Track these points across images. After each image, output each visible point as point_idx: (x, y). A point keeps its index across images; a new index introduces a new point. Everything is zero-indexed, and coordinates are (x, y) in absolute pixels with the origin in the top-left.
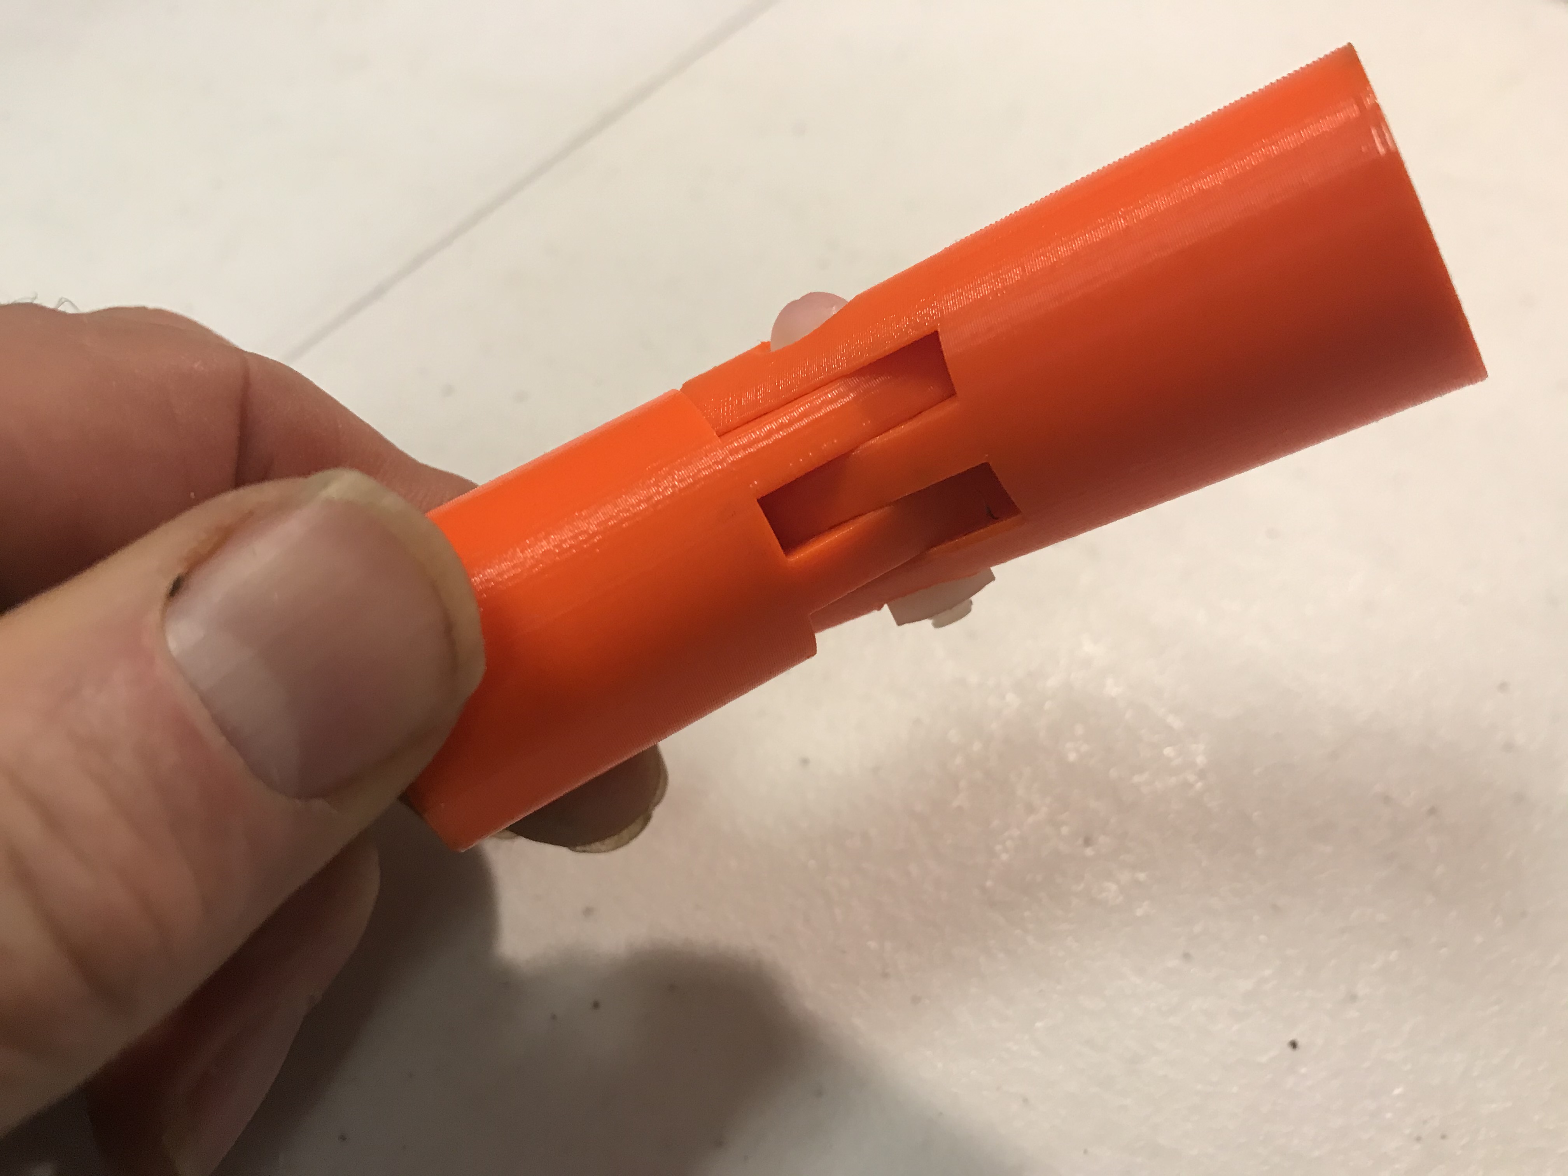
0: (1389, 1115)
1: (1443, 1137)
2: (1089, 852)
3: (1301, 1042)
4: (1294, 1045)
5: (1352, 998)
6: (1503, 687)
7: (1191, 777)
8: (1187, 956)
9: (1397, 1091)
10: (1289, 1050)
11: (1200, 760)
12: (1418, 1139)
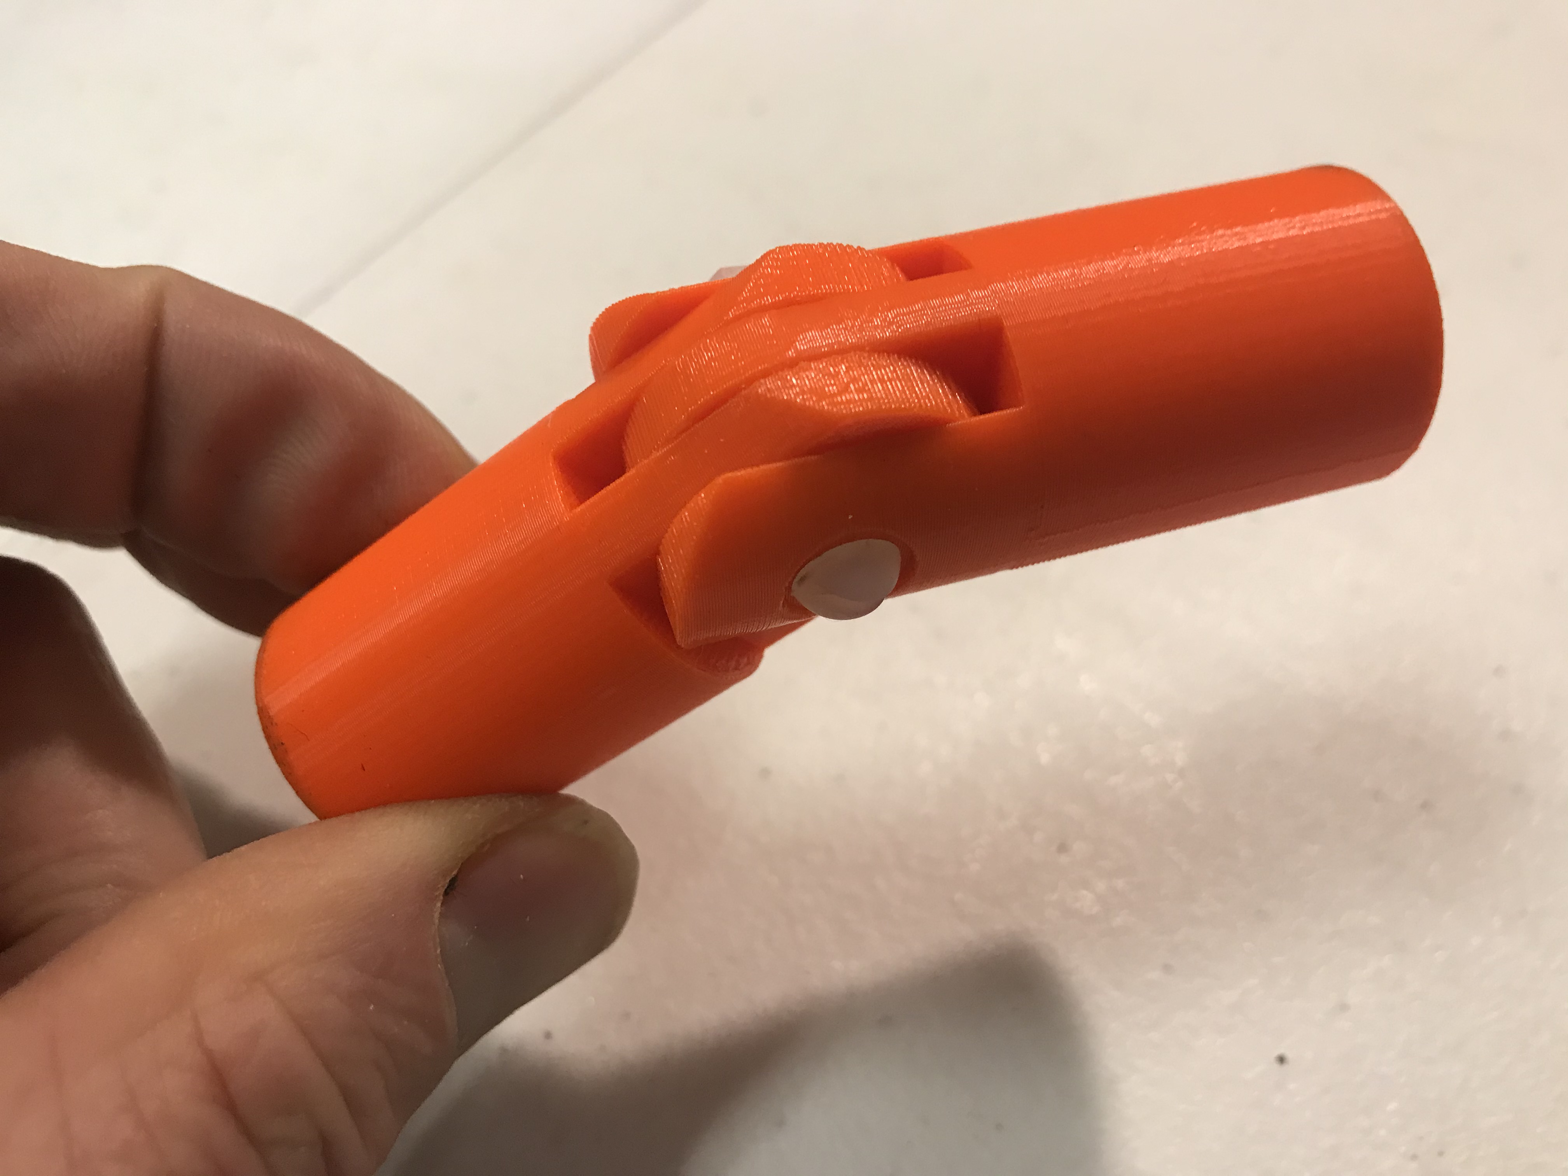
0: (1383, 1132)
1: (1441, 1154)
2: (1064, 859)
3: (1289, 1054)
4: (1281, 1060)
5: (1344, 1007)
6: (1499, 671)
7: (1170, 777)
8: (1167, 968)
9: (1392, 1106)
10: (1276, 1066)
11: (1180, 759)
12: (1414, 1157)
